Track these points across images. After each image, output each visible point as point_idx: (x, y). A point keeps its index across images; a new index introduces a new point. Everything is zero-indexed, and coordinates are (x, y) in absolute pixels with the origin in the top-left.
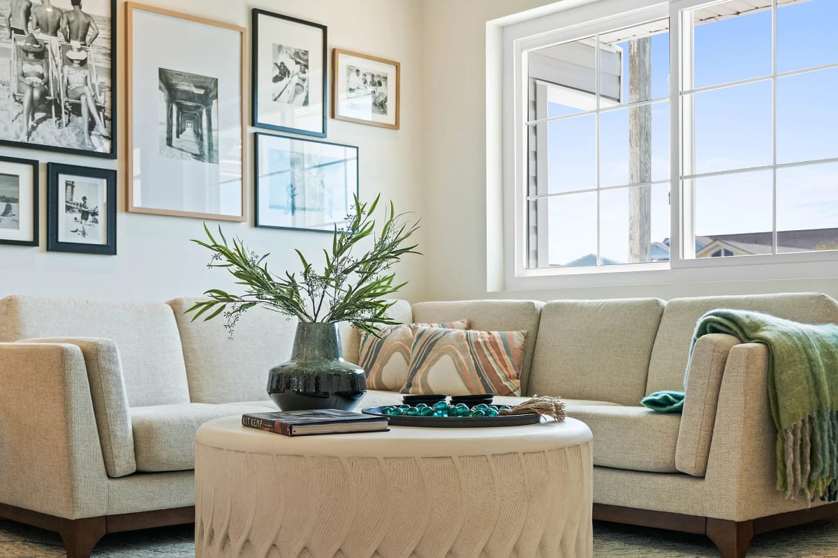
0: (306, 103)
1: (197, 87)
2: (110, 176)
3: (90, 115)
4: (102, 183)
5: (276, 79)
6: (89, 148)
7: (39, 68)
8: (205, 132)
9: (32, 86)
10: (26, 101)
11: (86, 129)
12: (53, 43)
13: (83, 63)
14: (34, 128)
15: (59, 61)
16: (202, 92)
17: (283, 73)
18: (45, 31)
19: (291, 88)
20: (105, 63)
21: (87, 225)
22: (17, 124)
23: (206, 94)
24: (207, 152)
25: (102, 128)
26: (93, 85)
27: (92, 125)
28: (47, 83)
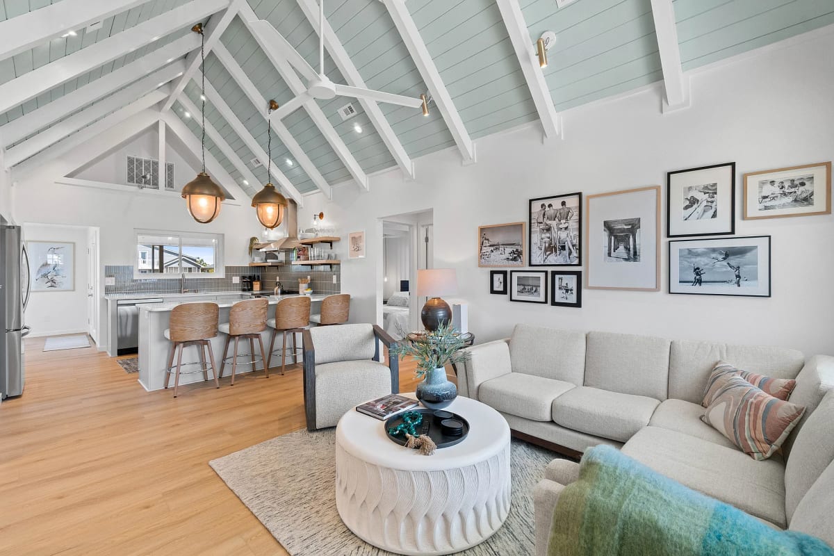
0: (714, 216)
1: (626, 225)
2: (579, 274)
3: (569, 249)
4: (574, 277)
5: (686, 208)
6: (569, 263)
7: (548, 235)
8: (632, 247)
9: (545, 243)
10: (543, 248)
11: (567, 255)
12: (553, 223)
13: (566, 228)
14: (546, 258)
15: (556, 230)
16: (630, 227)
17: (693, 202)
18: (550, 220)
19: (700, 210)
20: (576, 226)
21: (568, 295)
22: (540, 258)
23: (633, 227)
24: (634, 256)
25: (575, 254)
26: (571, 237)
27: (570, 253)
28: (551, 240)
